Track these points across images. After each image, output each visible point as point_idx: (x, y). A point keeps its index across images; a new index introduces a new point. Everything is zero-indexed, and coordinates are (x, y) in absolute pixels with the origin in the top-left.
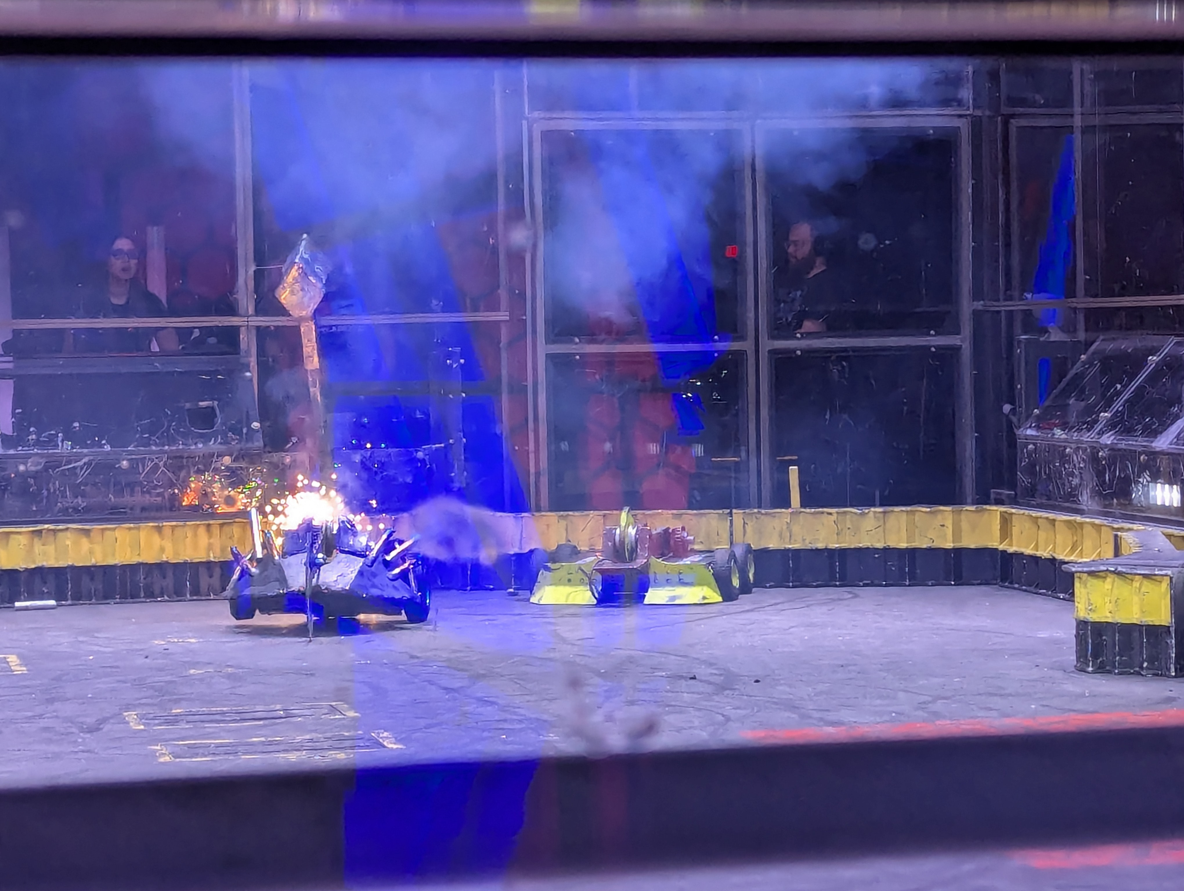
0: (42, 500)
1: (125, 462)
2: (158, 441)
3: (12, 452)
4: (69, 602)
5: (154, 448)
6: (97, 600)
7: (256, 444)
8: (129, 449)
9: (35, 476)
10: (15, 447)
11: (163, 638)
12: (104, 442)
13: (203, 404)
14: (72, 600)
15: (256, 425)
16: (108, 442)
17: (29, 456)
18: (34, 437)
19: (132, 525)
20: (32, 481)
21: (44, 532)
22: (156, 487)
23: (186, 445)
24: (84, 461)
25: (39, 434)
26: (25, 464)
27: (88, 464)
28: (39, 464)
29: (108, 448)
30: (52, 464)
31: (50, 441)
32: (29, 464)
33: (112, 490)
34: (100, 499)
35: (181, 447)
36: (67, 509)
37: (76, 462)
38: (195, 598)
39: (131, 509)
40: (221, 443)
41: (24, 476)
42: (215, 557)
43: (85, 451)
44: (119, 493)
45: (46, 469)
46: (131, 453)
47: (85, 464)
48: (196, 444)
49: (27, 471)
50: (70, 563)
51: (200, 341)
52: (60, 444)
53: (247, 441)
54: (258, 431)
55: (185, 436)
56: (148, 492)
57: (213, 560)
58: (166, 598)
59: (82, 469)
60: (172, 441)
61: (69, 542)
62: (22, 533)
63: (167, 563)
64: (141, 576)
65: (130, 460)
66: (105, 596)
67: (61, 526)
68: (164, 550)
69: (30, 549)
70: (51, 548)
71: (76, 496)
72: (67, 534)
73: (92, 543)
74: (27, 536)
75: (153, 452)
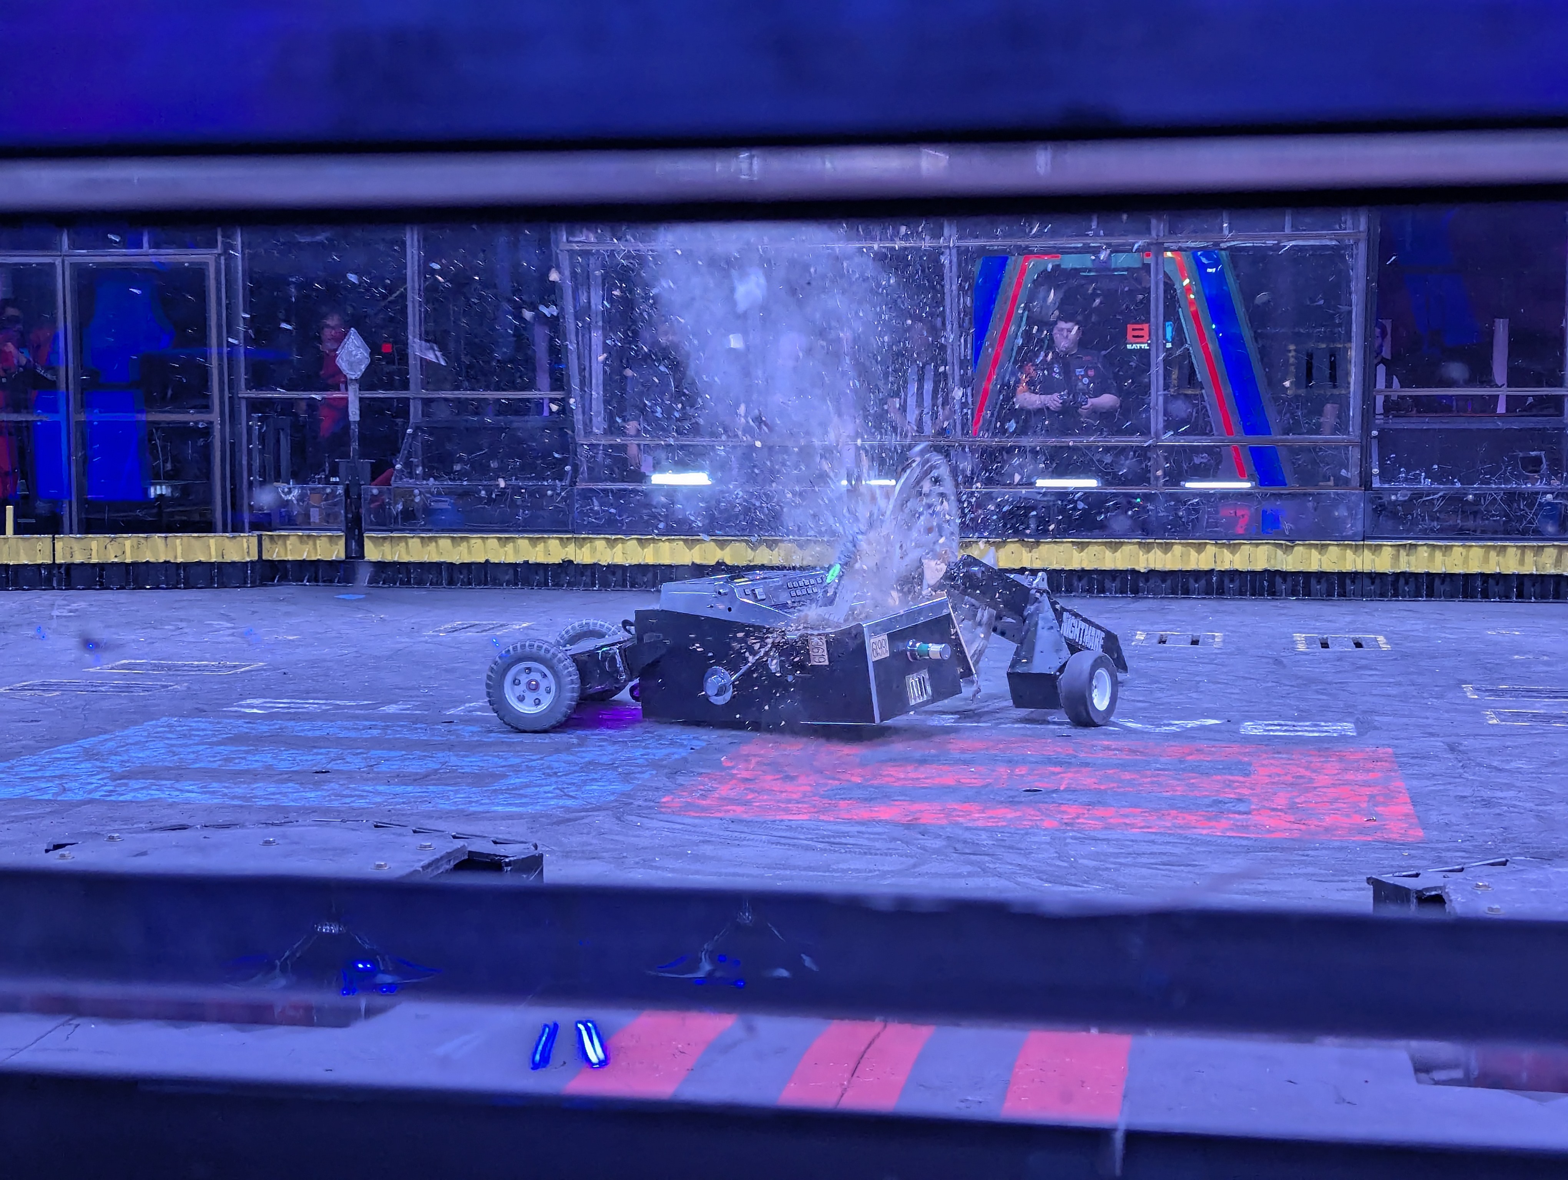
0: (1407, 523)
1: (1471, 496)
2: (1496, 481)
3: (1386, 486)
5: (1493, 486)
6: (1445, 597)
8: (1474, 486)
9: (1403, 504)
10: (1389, 482)
11: (1494, 630)
12: (1455, 480)
13: (1532, 453)
14: (1427, 596)
16: (1459, 480)
17: (1400, 489)
18: (1403, 475)
19: (1474, 544)
20: (1400, 508)
21: (1408, 546)
22: (1493, 516)
23: (1518, 484)
24: (1440, 494)
25: (1407, 473)
26: (1396, 495)
27: (1443, 497)
28: (1406, 495)
29: (1458, 485)
30: (1418, 495)
31: (1417, 478)
32: (1399, 495)
33: (1460, 516)
34: (1451, 522)
35: (1514, 486)
36: (1426, 529)
37: (1434, 495)
38: (1520, 600)
39: (1474, 531)
40: (1545, 484)
41: (1394, 503)
42: (1537, 571)
43: (1442, 486)
44: (1466, 518)
45: (1411, 500)
46: (1476, 489)
47: (1440, 497)
48: (1526, 484)
49: (1396, 501)
50: (1427, 571)
51: (1533, 406)
52: (1423, 481)
53: (1565, 483)
55: (1518, 478)
56: (1488, 520)
58: (1499, 600)
59: (1438, 500)
60: (1507, 481)
61: (1426, 555)
62: (1391, 546)
63: (1499, 573)
64: (1479, 583)
65: (1475, 495)
66: (1451, 596)
67: (1420, 543)
68: (1498, 564)
69: (1396, 558)
70: (1412, 559)
71: (1433, 521)
72: (1425, 548)
73: (1444, 555)
74: (1396, 548)
75: (1492, 489)
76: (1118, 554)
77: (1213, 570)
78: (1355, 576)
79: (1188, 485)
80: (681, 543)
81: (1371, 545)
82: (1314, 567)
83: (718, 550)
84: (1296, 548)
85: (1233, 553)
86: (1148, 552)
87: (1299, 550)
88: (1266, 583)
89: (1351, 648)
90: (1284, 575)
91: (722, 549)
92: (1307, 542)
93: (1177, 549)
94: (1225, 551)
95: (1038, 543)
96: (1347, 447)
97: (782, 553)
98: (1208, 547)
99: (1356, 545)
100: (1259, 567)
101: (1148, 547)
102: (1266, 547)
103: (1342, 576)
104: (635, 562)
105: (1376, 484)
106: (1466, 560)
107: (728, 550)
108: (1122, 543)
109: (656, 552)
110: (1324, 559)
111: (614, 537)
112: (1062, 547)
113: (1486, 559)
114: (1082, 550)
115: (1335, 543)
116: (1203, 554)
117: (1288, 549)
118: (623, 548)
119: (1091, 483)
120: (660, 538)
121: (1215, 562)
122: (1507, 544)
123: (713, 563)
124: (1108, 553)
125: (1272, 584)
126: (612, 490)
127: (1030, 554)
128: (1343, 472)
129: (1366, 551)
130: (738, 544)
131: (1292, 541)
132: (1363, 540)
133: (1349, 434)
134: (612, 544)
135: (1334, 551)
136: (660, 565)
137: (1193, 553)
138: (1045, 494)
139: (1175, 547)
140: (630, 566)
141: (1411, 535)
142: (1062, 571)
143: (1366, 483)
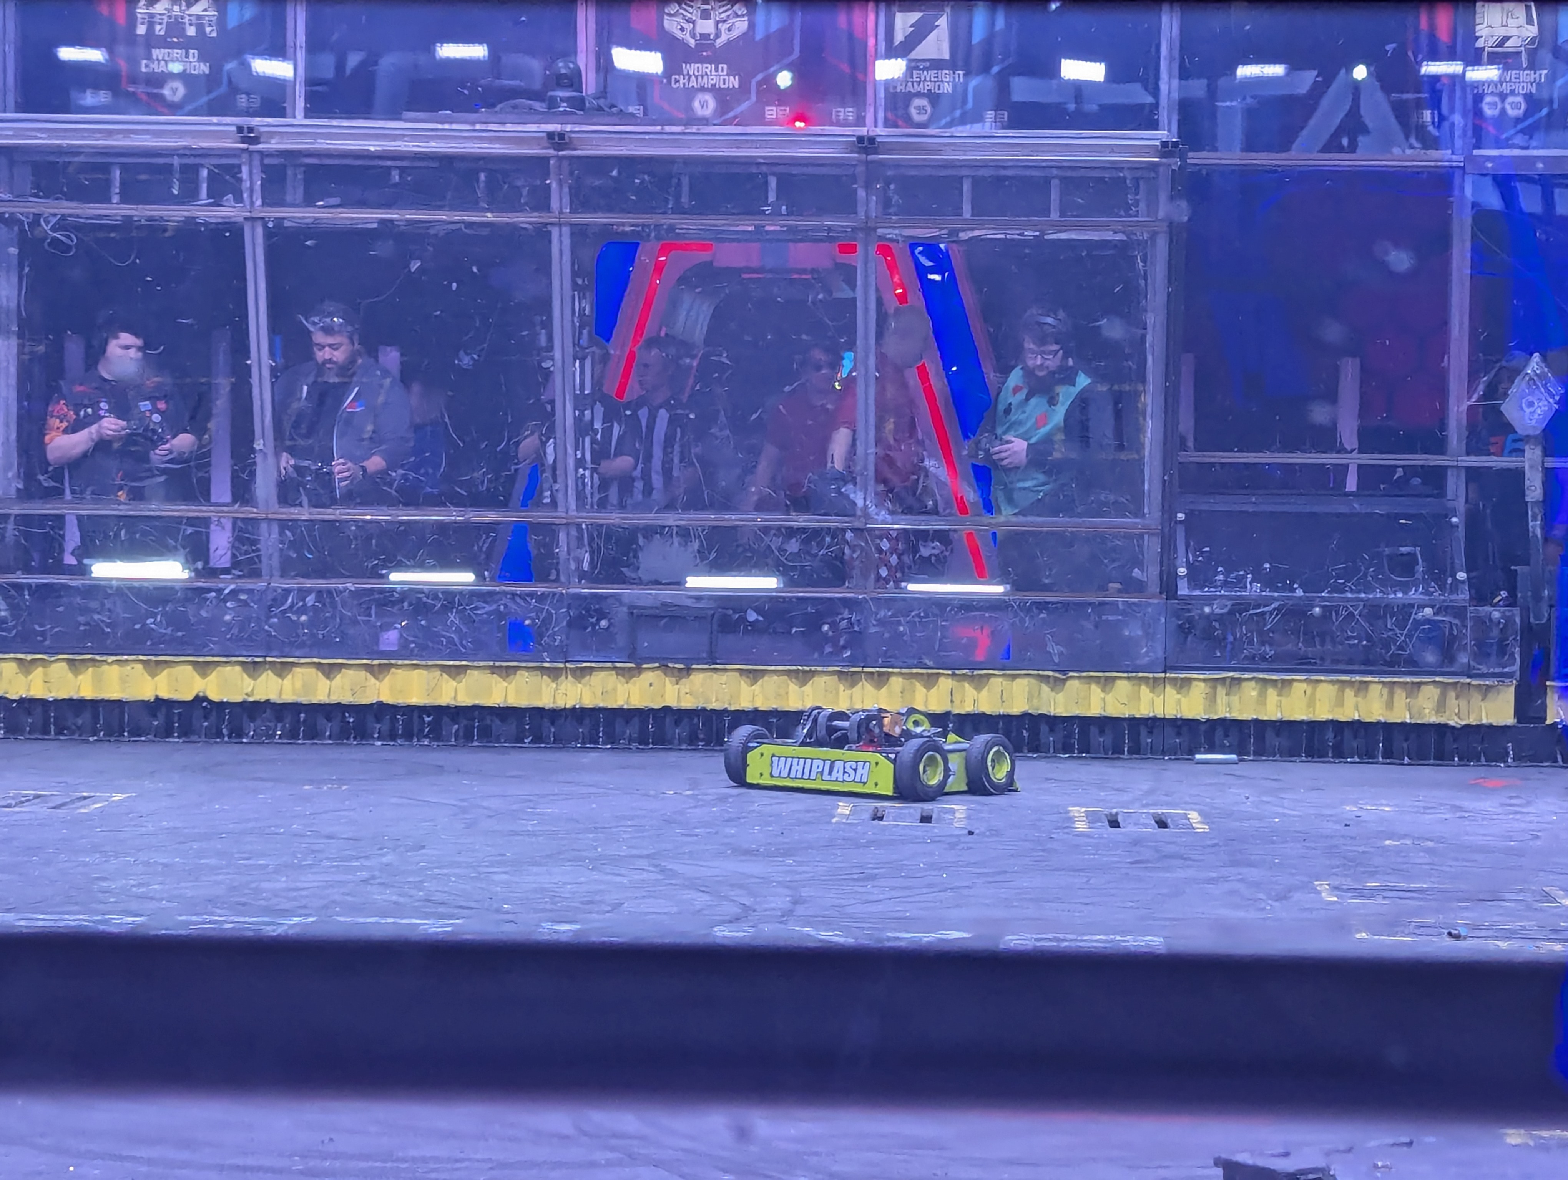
0: (1226, 647)
1: (1317, 609)
2: (1353, 588)
3: (1197, 593)
4: (1251, 758)
5: (1349, 595)
6: (1281, 756)
7: (1461, 596)
8: (1323, 594)
9: (1220, 618)
10: (1201, 588)
11: (1355, 803)
12: (1296, 586)
13: (1404, 550)
14: (1254, 755)
15: (1461, 576)
16: (1300, 586)
17: (1215, 598)
18: (1221, 577)
19: (1322, 678)
20: (1217, 625)
21: (1228, 681)
22: (1349, 638)
23: (1384, 593)
24: (1273, 606)
25: (1227, 574)
26: (1211, 605)
27: (1278, 610)
28: (1226, 606)
29: (1299, 593)
30: (1241, 606)
31: (1240, 582)
32: (1215, 607)
33: (1301, 638)
34: (1290, 646)
35: (1378, 595)
36: (1254, 657)
37: (1265, 606)
38: (1388, 761)
39: (1322, 659)
40: (1422, 593)
41: (1208, 618)
42: (1411, 718)
43: (1276, 594)
44: (1310, 640)
45: (1231, 613)
46: (1325, 599)
47: (1274, 609)
48: (1395, 593)
49: (1212, 613)
50: (1255, 717)
51: (1405, 480)
52: (1249, 586)
53: (1451, 593)
54: (1463, 582)
55: (1384, 584)
56: (1342, 644)
57: (1408, 721)
58: (1358, 760)
59: (1271, 614)
60: (1368, 589)
61: (1254, 693)
62: (1204, 680)
63: (1359, 721)
64: (1330, 735)
65: (1323, 607)
66: (1291, 753)
67: (1247, 675)
68: (1357, 708)
69: (1212, 699)
70: (1235, 699)
71: (1263, 643)
72: (1253, 684)
73: (1279, 695)
74: (1209, 684)
75: (1349, 600)
76: (808, 688)
77: (948, 714)
78: (1153, 723)
79: (912, 587)
80: (139, 666)
81: (1175, 679)
82: (1095, 711)
83: (197, 678)
84: (1069, 683)
85: (978, 689)
86: (853, 685)
87: (1074, 685)
88: (1025, 733)
89: (1152, 829)
90: (1053, 721)
91: (204, 675)
92: (1084, 674)
93: (896, 682)
94: (967, 685)
95: (688, 671)
96: (1142, 536)
97: (298, 684)
98: (942, 679)
99: (1155, 679)
100: (1016, 709)
101: (852, 679)
102: (1025, 681)
103: (1135, 723)
104: (63, 695)
105: (1183, 590)
106: (1311, 703)
107: (214, 676)
108: (813, 673)
109: (98, 681)
110: (1109, 698)
111: (30, 657)
112: (724, 678)
113: (1340, 702)
114: (754, 682)
115: (1125, 675)
116: (934, 690)
117: (1057, 684)
118: (45, 674)
119: (769, 583)
120: (104, 658)
121: (952, 701)
122: (1369, 678)
123: (189, 697)
124: (793, 687)
125: (1035, 733)
126: (29, 586)
127: (677, 687)
128: (1136, 573)
129: (1168, 688)
130: (229, 668)
131: (1064, 672)
132: (1165, 672)
133: (1144, 515)
134: (26, 667)
135: (1123, 687)
136: (103, 700)
137: (920, 689)
138: (699, 598)
139: (893, 679)
140: (56, 701)
141: (1233, 664)
142: (725, 711)
143: (1168, 587)
